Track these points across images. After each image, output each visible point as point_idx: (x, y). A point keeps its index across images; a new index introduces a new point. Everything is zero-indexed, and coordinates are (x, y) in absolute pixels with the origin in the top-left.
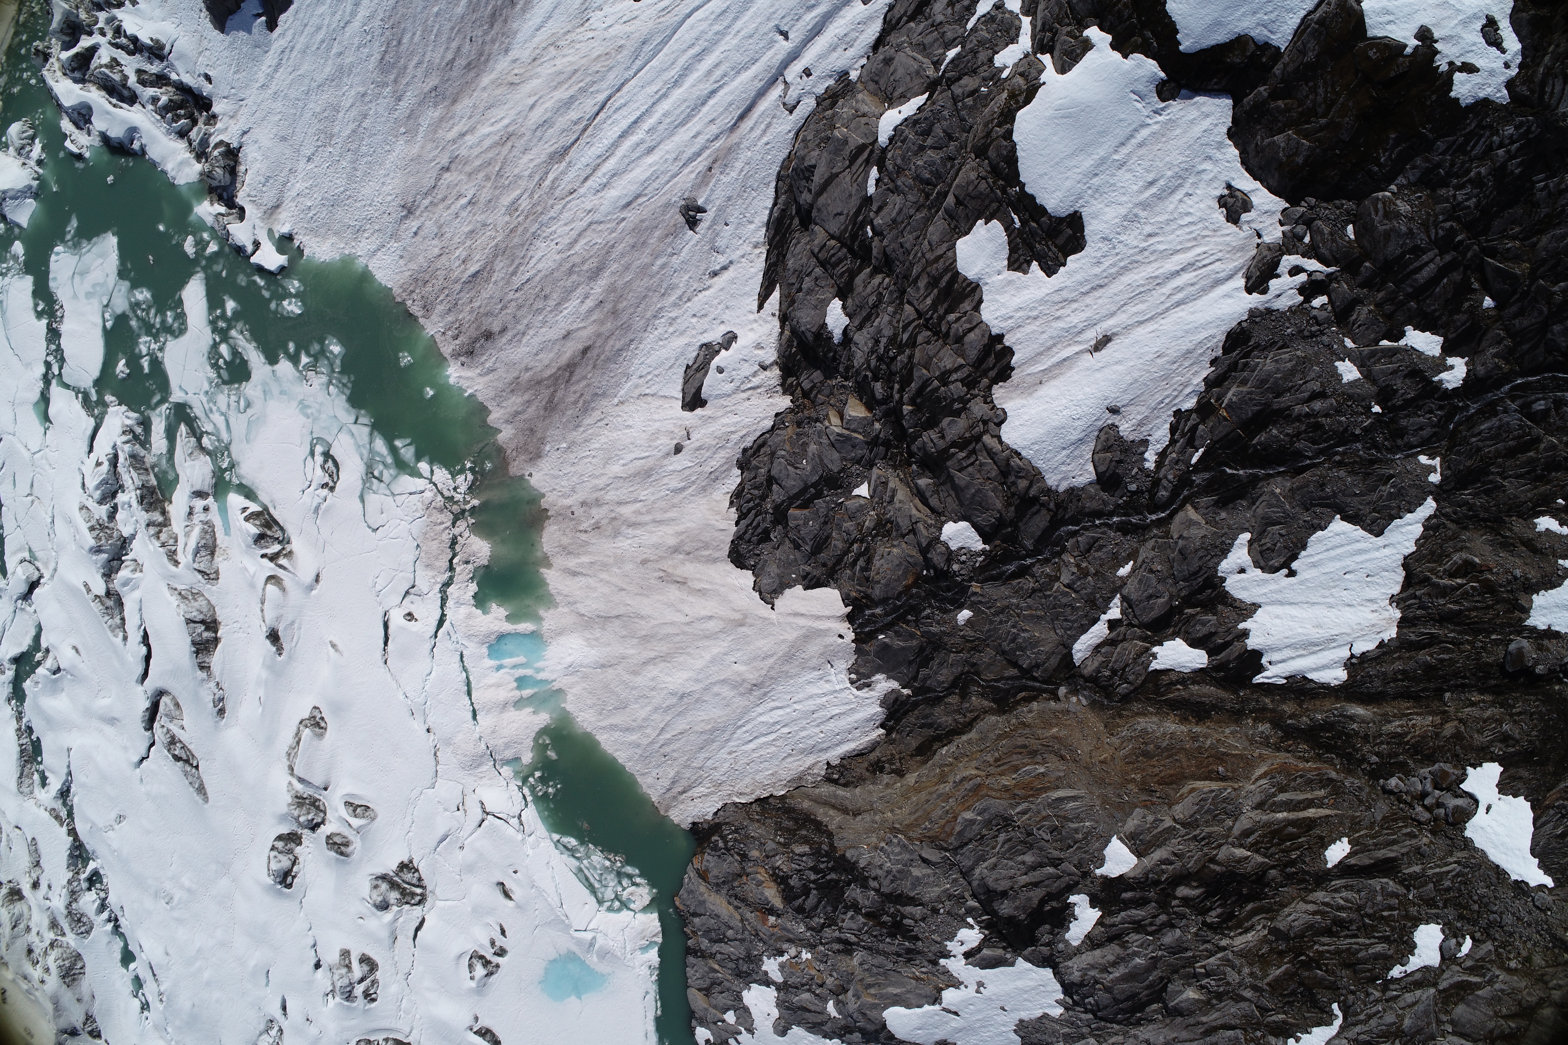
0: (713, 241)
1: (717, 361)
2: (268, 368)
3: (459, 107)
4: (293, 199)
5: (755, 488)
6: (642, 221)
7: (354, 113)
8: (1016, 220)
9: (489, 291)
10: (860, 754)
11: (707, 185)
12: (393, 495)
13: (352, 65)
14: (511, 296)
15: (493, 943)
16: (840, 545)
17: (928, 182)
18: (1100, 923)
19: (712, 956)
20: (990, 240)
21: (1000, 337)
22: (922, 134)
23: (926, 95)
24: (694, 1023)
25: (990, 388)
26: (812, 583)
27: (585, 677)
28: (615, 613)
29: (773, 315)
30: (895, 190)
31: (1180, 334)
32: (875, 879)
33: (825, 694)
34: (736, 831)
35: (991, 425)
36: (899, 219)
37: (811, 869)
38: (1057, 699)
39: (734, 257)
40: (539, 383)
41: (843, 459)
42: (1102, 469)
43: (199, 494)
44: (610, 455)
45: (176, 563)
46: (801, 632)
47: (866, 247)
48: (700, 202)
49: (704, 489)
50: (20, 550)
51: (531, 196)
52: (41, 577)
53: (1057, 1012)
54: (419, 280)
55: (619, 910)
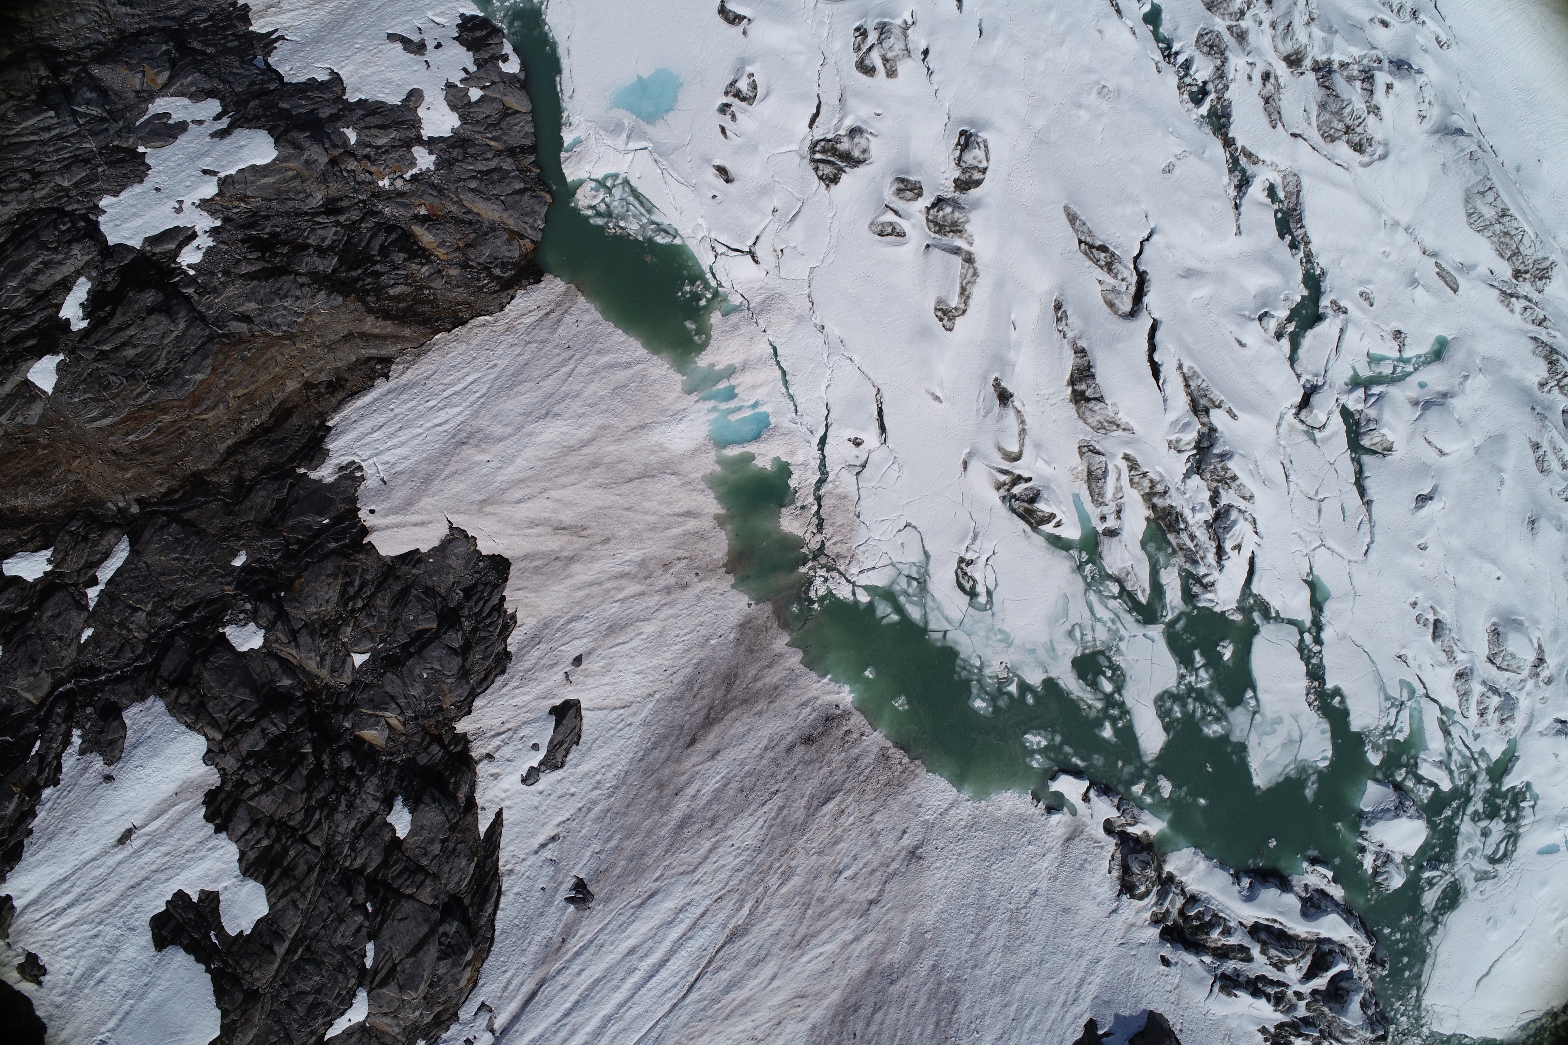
0: (557, 871)
1: (541, 755)
2: (1053, 674)
3: (864, 966)
4: (1049, 850)
5: (484, 638)
6: (635, 881)
7: (986, 947)
8: (213, 938)
9: (811, 786)
10: (354, 394)
11: (565, 926)
12: (893, 565)
13: (991, 995)
14: (784, 786)
15: (733, 117)
16: (379, 602)
17: (308, 961)
18: (59, 306)
19: (498, 154)
20: (236, 917)
21: (218, 830)
22: (319, 1004)
23: (326, 1038)
24: (522, 76)
25: (224, 782)
26: (412, 557)
27: (663, 412)
28: (632, 484)
29: (483, 809)
30: (343, 949)
31: (59, 854)
32: (302, 285)
33: (389, 449)
34: (480, 288)
35: (215, 749)
36: (336, 923)
37: (383, 274)
38: (140, 501)
39: (533, 859)
40: (745, 702)
41: (381, 687)
42: (115, 724)
43: (1112, 533)
44: (660, 639)
45: (1126, 457)
46: (416, 507)
47: (371, 892)
48: (572, 908)
49: (546, 625)
50: (1327, 439)
51: (766, 889)
52: (1297, 415)
53: (105, 202)
54: (897, 785)
55: (606, 177)
